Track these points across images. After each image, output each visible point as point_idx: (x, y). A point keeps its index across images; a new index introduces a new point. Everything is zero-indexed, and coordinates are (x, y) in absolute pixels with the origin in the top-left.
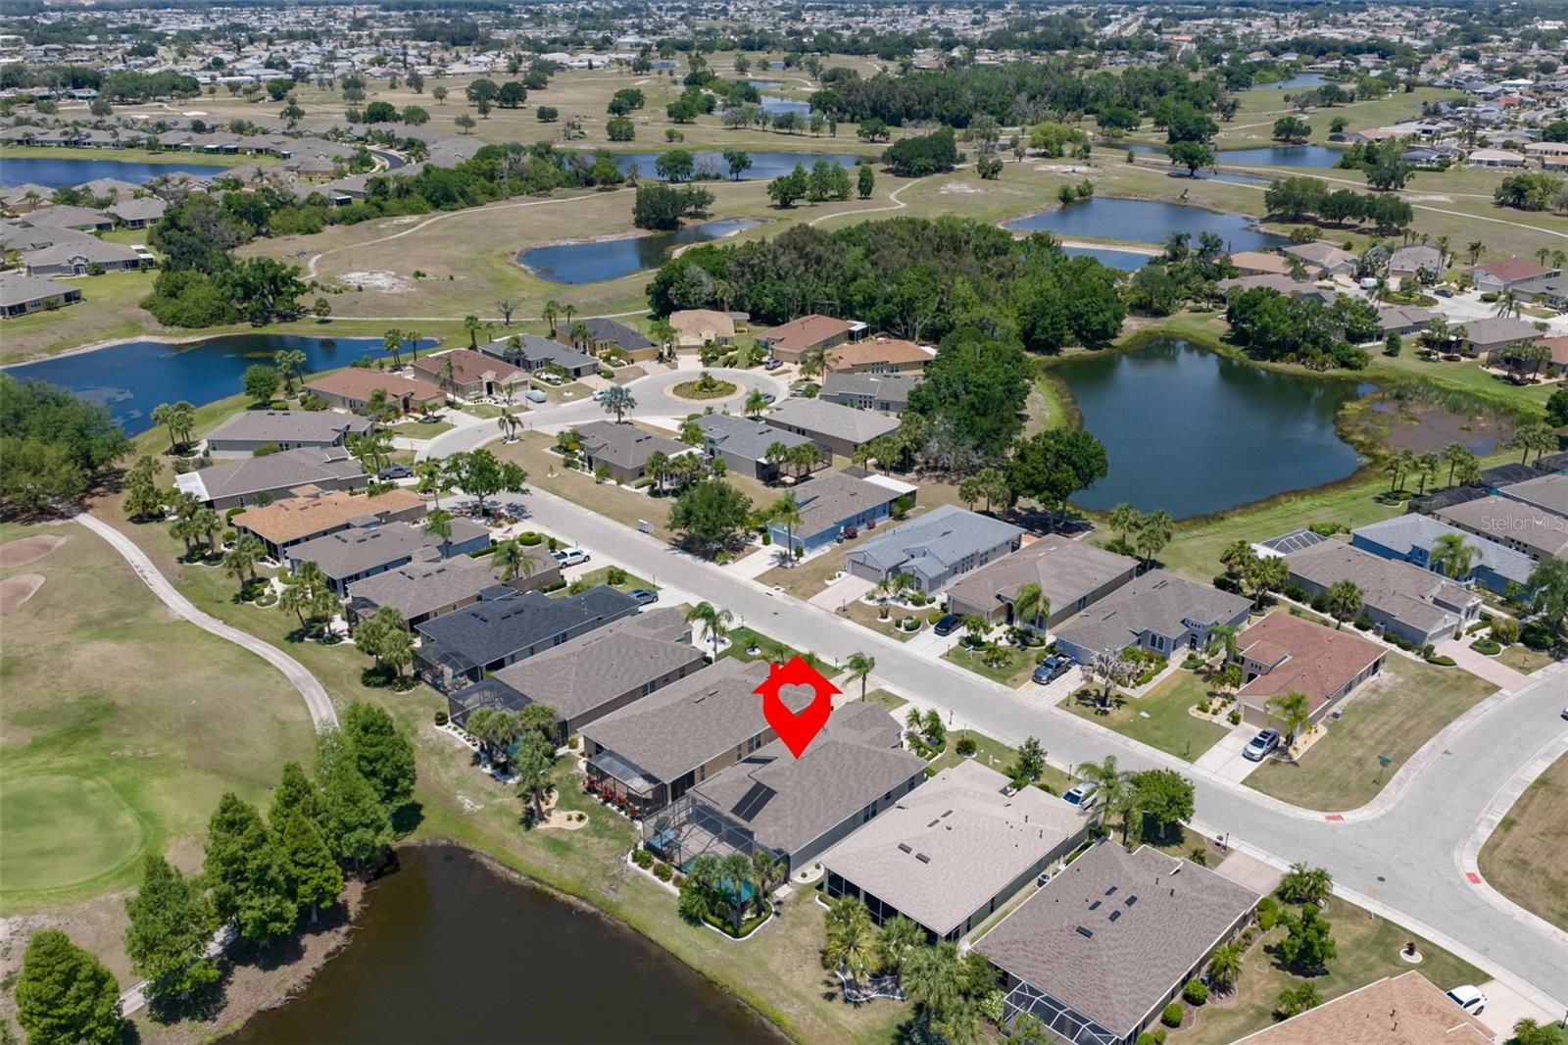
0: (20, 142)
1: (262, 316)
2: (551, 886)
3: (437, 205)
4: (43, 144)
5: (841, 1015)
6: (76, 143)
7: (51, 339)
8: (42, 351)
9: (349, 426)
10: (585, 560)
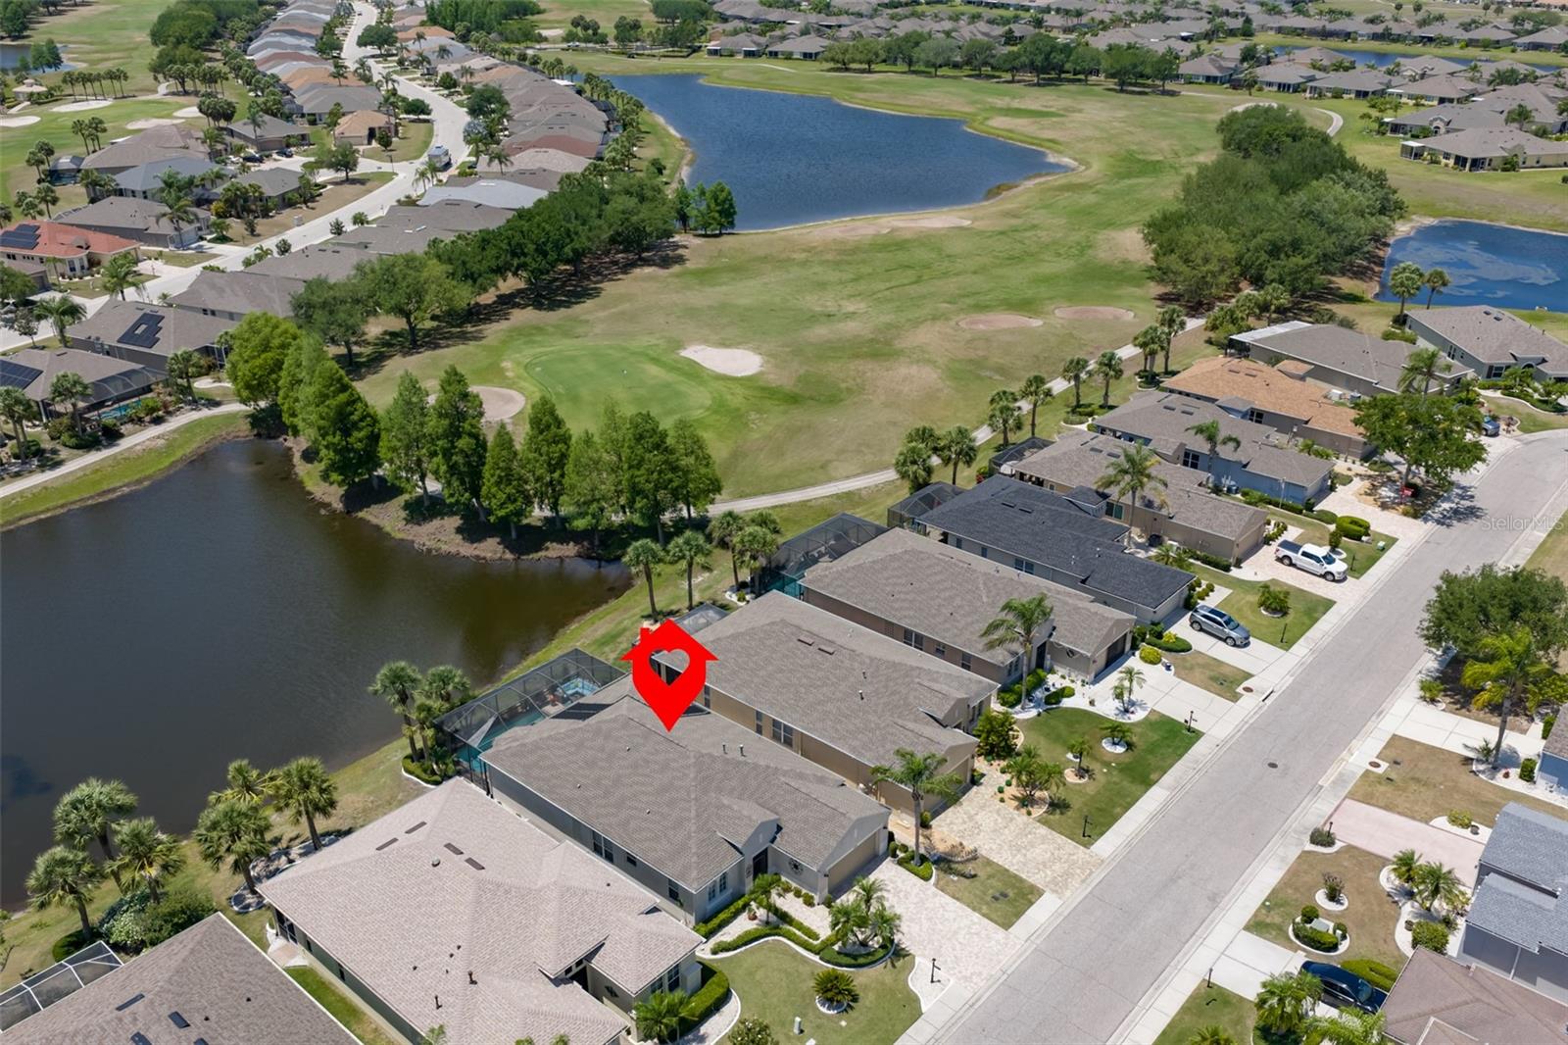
9: (1544, 361)
10: (1323, 576)
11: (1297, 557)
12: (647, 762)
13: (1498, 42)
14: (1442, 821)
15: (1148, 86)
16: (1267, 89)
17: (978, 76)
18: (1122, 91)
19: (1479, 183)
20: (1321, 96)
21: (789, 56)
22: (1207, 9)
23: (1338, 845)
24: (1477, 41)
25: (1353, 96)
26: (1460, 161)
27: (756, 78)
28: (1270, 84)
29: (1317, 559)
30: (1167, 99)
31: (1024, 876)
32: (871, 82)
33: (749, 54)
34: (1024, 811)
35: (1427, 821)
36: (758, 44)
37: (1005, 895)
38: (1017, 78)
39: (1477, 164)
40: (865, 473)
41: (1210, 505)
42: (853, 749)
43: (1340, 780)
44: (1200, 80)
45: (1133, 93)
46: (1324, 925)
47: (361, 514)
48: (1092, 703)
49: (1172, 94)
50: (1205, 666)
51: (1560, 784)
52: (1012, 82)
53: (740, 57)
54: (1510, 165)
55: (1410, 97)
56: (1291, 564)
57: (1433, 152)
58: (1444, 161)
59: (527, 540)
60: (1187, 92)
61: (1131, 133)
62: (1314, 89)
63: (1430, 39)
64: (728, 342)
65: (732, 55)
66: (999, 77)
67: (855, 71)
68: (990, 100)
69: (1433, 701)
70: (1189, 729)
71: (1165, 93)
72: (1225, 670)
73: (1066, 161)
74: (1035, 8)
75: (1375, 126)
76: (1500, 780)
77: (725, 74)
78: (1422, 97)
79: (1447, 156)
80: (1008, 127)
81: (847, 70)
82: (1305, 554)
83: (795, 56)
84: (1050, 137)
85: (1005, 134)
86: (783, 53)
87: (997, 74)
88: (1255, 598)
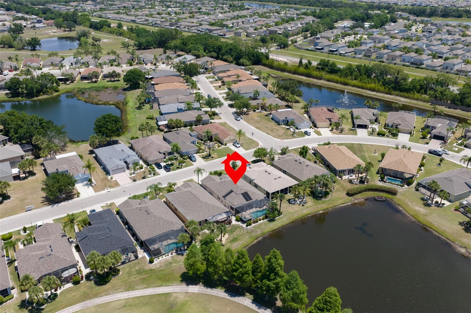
2: (250, 244)
5: (308, 205)
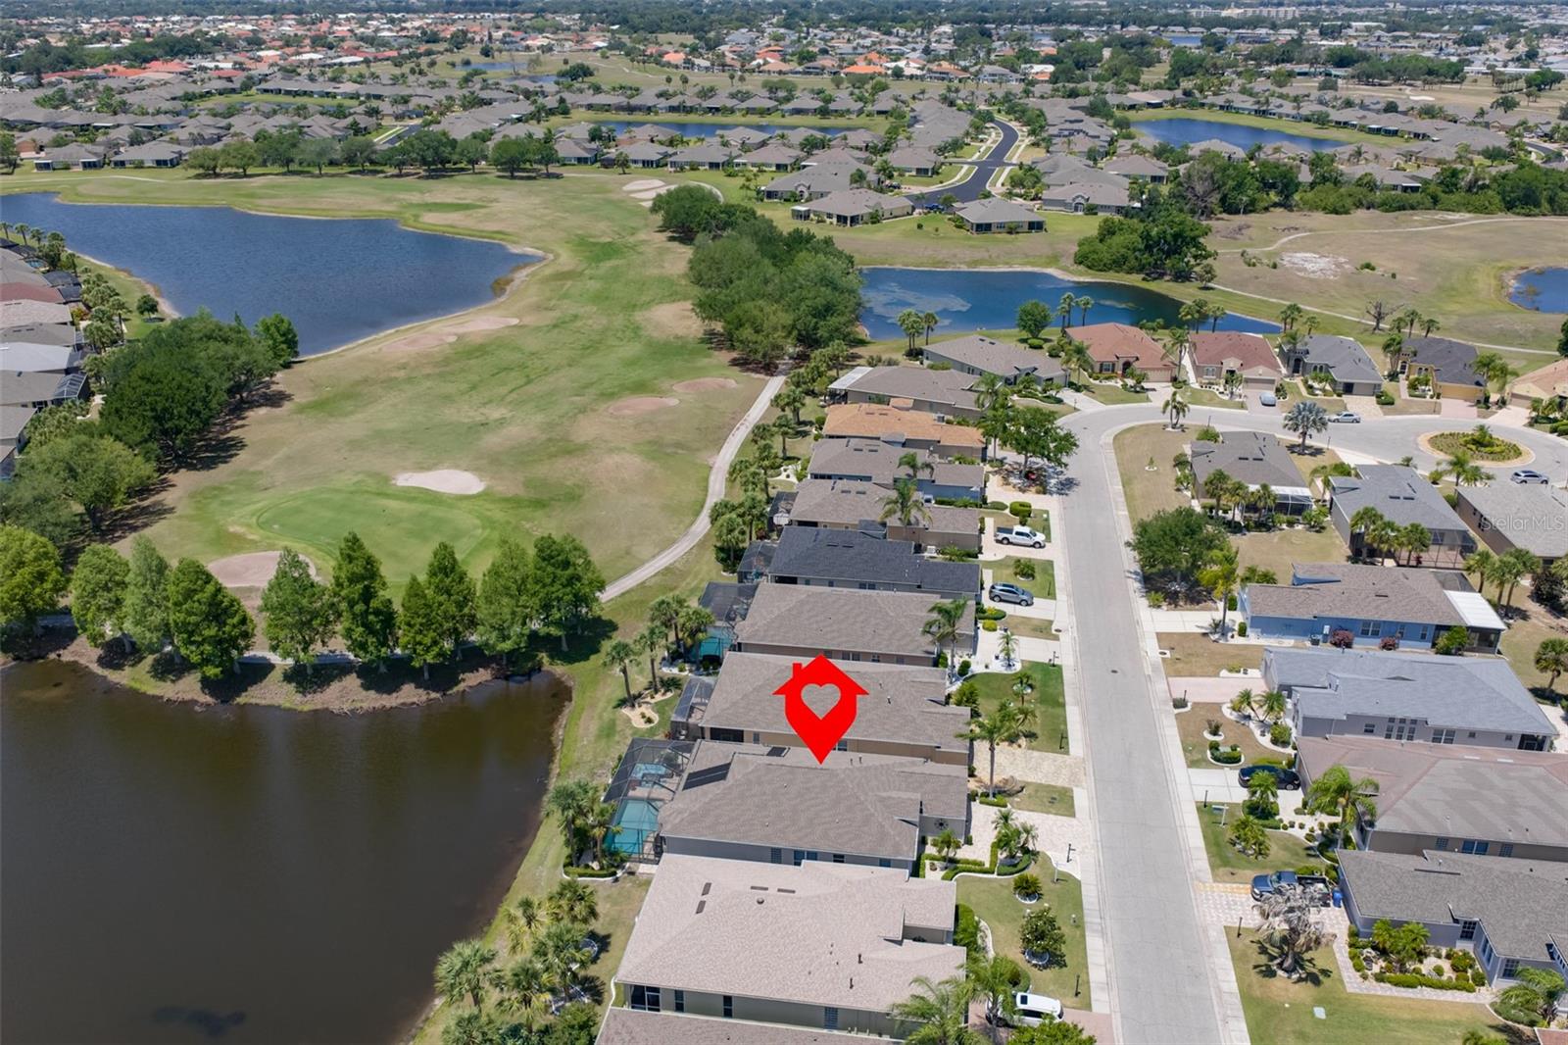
0: (1222, 107)
1: (1155, 272)
3: (1509, 206)
4: (1237, 111)
6: (1264, 112)
7: (979, 255)
8: (965, 263)
9: (1036, 369)
10: (1033, 546)
11: (1012, 537)
12: (807, 789)
13: (769, 109)
14: (1224, 673)
15: (534, 170)
16: (633, 166)
17: (362, 172)
18: (513, 177)
19: (864, 236)
20: (682, 169)
21: (139, 165)
22: (507, 89)
23: (1189, 704)
24: (754, 109)
25: (707, 167)
26: (842, 219)
27: (125, 192)
28: (635, 162)
29: (1027, 535)
30: (554, 181)
31: (1053, 784)
32: (259, 187)
33: (88, 165)
34: (1015, 745)
35: (1217, 675)
36: (96, 154)
37: (1054, 799)
38: (404, 171)
39: (854, 220)
40: (662, 550)
41: (948, 513)
42: (908, 738)
43: (1155, 669)
44: (573, 162)
45: (522, 178)
46: (1224, 749)
47: (241, 700)
48: (987, 667)
49: (558, 176)
50: (1022, 623)
51: (1262, 633)
52: (400, 176)
53: (80, 169)
54: (875, 218)
55: (754, 165)
56: (1009, 543)
57: (816, 213)
58: (828, 220)
59: (441, 676)
60: (568, 173)
61: (564, 219)
62: (673, 164)
63: (717, 109)
64: (425, 465)
65: (67, 168)
66: (382, 172)
67: (226, 175)
68: (401, 196)
69: (1159, 607)
70: (1054, 665)
71: (549, 176)
72: (1036, 623)
73: (529, 250)
74: (341, 94)
75: (754, 194)
76: (1232, 641)
77: (81, 189)
78: (763, 165)
79: (830, 216)
80: (449, 222)
81: (217, 176)
82: (1018, 533)
83: (147, 165)
84: (495, 229)
85: (445, 229)
86: (131, 162)
87: (379, 168)
88: (1011, 571)
